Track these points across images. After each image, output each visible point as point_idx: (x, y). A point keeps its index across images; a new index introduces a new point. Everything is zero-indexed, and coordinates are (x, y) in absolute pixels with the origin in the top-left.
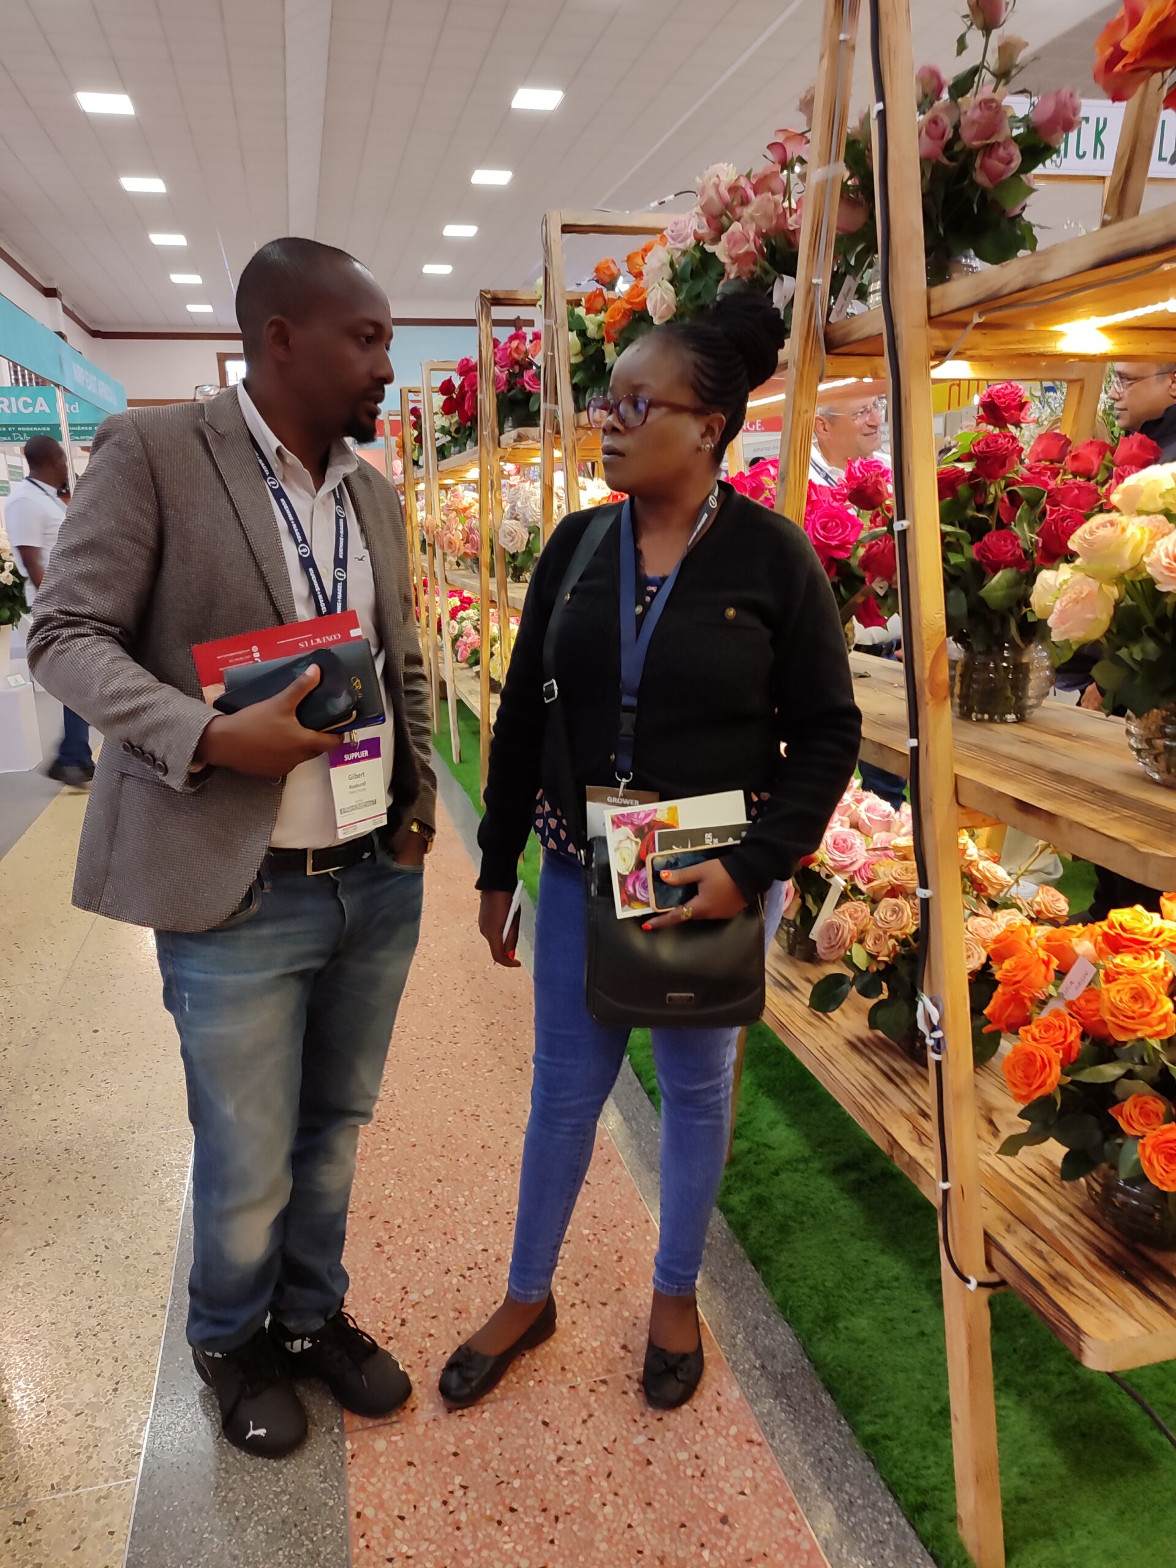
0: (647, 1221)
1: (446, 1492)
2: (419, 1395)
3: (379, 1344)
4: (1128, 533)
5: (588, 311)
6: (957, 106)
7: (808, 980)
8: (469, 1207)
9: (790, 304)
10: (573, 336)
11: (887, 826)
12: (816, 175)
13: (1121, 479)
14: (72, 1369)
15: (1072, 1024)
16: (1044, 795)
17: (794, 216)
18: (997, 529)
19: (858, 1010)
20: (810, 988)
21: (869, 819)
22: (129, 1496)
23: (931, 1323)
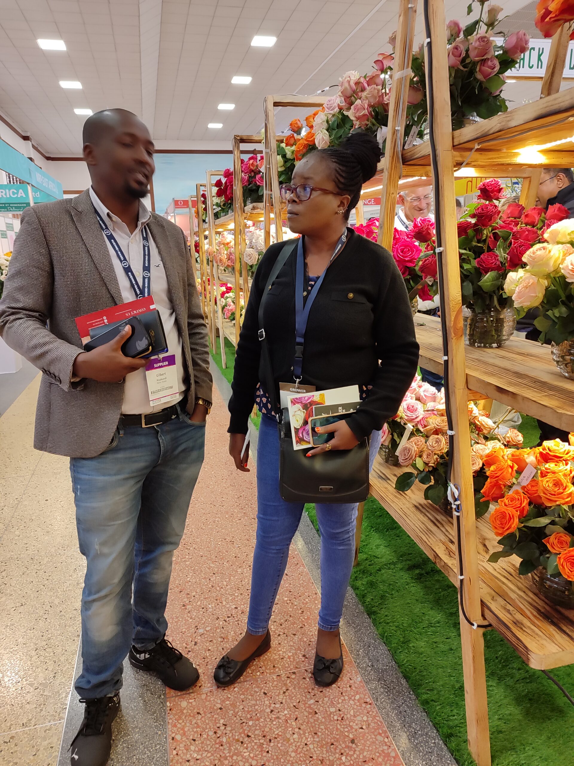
0: (316, 594)
1: (215, 727)
2: (203, 679)
3: (183, 654)
4: (552, 254)
5: (287, 145)
6: (468, 40)
7: (395, 475)
8: (229, 587)
9: (385, 141)
10: (279, 158)
11: (434, 399)
12: (397, 75)
13: (549, 226)
14: (33, 666)
15: (524, 498)
16: (510, 384)
17: (387, 96)
18: (487, 252)
19: (419, 490)
20: (396, 479)
21: (425, 396)
22: (60, 729)
23: (455, 644)
